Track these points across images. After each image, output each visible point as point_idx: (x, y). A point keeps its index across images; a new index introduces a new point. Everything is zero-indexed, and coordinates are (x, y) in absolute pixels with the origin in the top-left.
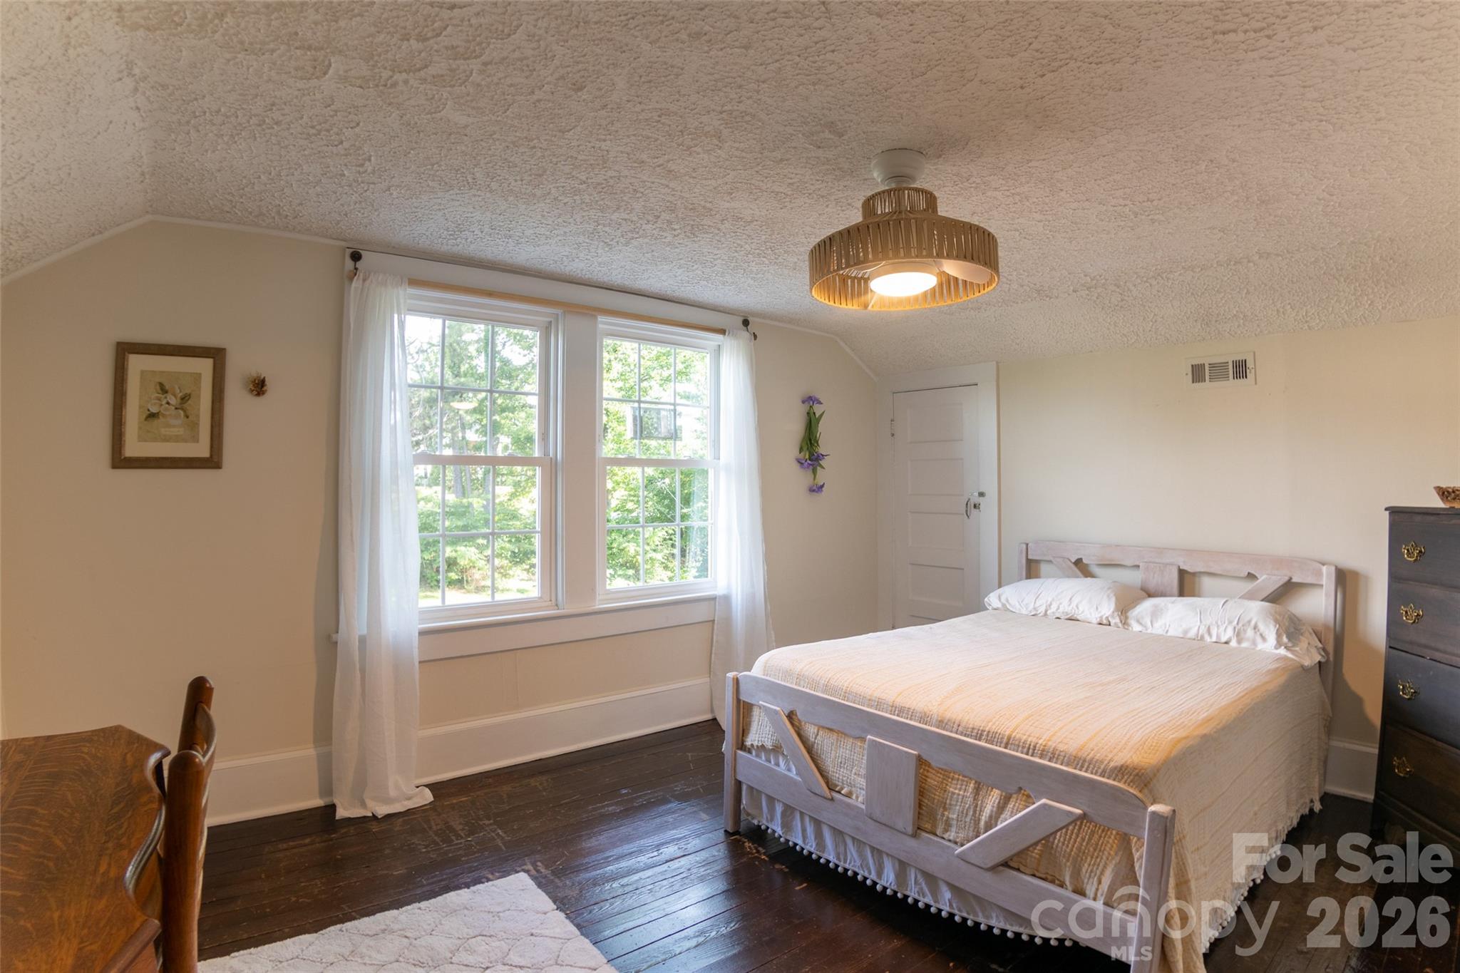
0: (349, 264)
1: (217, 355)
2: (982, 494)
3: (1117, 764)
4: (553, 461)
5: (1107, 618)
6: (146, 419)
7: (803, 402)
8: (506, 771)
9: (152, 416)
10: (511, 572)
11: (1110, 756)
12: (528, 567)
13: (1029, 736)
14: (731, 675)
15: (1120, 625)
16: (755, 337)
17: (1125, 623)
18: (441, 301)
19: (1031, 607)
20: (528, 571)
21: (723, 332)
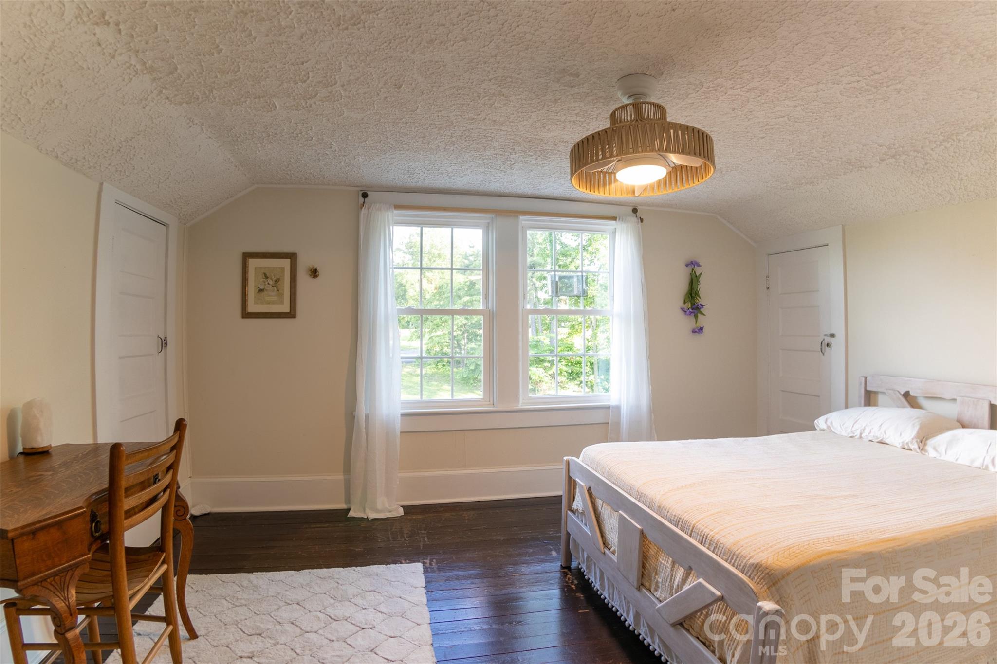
0: (361, 200)
1: (292, 257)
2: (832, 335)
3: (754, 562)
4: (491, 311)
5: (907, 443)
6: (258, 292)
7: (687, 265)
8: (455, 505)
9: (261, 291)
10: (567, 386)
11: (752, 554)
12: (579, 383)
13: (706, 527)
14: (565, 458)
15: (918, 450)
16: (642, 220)
17: (923, 449)
18: (417, 216)
19: (849, 430)
20: (579, 385)
21: (614, 219)
